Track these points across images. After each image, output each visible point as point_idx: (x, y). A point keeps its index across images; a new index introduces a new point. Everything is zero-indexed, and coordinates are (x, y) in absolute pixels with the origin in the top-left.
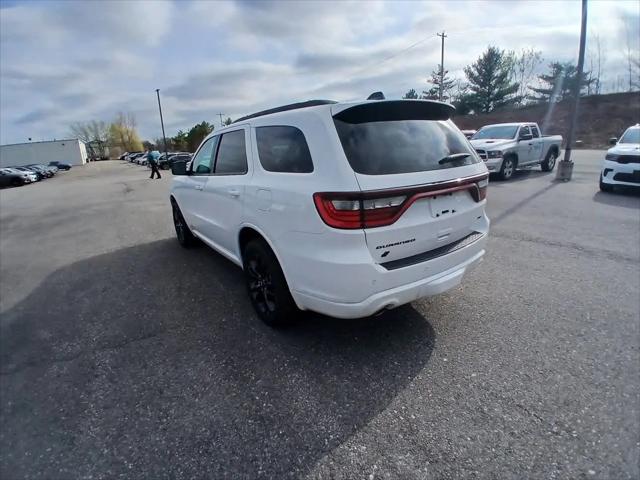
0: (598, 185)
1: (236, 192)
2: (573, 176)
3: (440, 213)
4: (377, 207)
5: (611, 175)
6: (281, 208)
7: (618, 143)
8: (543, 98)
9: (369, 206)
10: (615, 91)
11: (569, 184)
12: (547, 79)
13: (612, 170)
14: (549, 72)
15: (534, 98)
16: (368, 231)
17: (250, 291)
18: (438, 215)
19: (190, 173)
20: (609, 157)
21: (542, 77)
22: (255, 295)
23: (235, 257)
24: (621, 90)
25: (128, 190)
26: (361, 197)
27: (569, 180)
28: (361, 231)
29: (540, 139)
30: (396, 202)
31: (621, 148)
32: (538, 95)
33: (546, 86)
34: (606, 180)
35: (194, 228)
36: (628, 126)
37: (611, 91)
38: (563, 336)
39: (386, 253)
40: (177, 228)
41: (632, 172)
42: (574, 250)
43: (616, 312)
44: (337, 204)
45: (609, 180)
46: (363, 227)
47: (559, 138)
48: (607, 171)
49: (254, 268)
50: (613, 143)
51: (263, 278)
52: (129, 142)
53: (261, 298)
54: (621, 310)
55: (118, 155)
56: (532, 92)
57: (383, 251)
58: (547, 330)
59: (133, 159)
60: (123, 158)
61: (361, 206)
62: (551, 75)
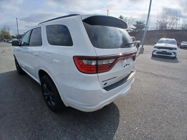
0: (151, 55)
1: (37, 54)
2: (144, 52)
3: (125, 66)
4: (103, 63)
5: (155, 52)
6: (58, 61)
7: (157, 43)
8: (134, 31)
9: (100, 63)
10: (152, 30)
11: (143, 54)
12: (135, 25)
13: (156, 51)
14: (135, 24)
15: (131, 31)
16: (99, 74)
17: (44, 96)
18: (124, 66)
19: (20, 45)
20: (155, 47)
21: (133, 25)
22: (46, 97)
23: (38, 81)
24: (154, 30)
25: (3, 52)
26: (97, 59)
27: (143, 53)
28: (96, 75)
29: (135, 42)
30: (111, 61)
31: (158, 45)
32: (132, 30)
33: (135, 27)
34: (154, 53)
35: (23, 67)
36: (160, 39)
37: (151, 30)
38: (160, 107)
39: (106, 84)
40: (17, 67)
41: (161, 51)
42: (151, 75)
43: (172, 96)
44: (85, 62)
45: (155, 53)
46: (97, 73)
47: (139, 41)
48: (154, 51)
49: (45, 87)
50: (156, 43)
51: (49, 91)
52: (7, 36)
53: (48, 99)
54: (173, 96)
55: (3, 40)
56: (131, 29)
57: (104, 83)
58: (154, 105)
59: (8, 41)
60: (4, 41)
61: (97, 63)
62: (136, 24)
